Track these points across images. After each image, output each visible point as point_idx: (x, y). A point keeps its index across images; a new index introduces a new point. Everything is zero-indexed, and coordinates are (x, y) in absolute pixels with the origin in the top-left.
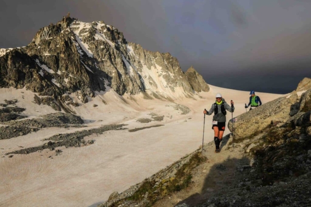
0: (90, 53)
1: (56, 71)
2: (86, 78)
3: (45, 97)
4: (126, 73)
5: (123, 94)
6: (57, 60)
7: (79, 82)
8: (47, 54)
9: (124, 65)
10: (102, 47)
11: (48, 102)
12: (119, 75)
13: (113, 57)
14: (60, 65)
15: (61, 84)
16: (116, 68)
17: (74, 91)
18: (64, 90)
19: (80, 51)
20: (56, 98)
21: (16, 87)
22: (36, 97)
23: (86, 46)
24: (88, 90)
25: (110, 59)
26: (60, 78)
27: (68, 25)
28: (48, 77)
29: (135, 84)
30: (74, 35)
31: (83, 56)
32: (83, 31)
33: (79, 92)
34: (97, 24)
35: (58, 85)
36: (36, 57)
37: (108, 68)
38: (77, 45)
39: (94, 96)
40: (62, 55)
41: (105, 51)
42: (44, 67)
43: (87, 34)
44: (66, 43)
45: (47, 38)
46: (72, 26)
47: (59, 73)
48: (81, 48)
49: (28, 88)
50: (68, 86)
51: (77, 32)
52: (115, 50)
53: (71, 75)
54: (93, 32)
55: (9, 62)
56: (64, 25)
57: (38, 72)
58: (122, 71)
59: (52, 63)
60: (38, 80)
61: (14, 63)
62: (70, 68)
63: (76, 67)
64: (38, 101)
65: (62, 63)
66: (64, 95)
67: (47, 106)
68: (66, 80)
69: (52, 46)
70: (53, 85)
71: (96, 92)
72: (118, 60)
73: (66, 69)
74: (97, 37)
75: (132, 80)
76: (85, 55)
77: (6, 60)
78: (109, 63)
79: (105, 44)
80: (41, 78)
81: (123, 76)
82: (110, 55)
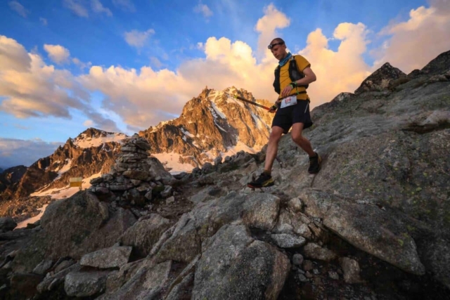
0: (224, 116)
1: (196, 135)
2: (220, 138)
3: (187, 157)
4: (255, 128)
5: (253, 146)
6: (196, 126)
7: (214, 141)
8: (190, 122)
9: (253, 120)
10: (233, 108)
11: (189, 161)
12: (249, 130)
13: (243, 115)
14: (199, 129)
15: (199, 145)
16: (246, 125)
17: (210, 149)
18: (201, 149)
19: (215, 116)
20: (195, 156)
21: (167, 152)
22: (181, 158)
23: (220, 110)
24: (221, 147)
25: (241, 117)
26: (199, 140)
27: (207, 95)
28: (190, 140)
29: (263, 136)
30: (211, 103)
31: (217, 119)
32: (218, 98)
33: (214, 149)
34: (229, 90)
35: (197, 146)
36: (181, 126)
37: (239, 125)
38: (212, 110)
39: (226, 151)
40: (200, 122)
41: (235, 111)
42: (187, 133)
43: (220, 100)
44: (203, 111)
45: (191, 109)
46: (210, 95)
47: (198, 136)
48: (216, 113)
49: (175, 151)
50: (205, 145)
51: (213, 100)
52: (245, 109)
53: (207, 137)
54: (225, 97)
55: (163, 134)
56: (204, 96)
57: (182, 137)
58: (251, 126)
59: (192, 129)
60: (182, 144)
61: (165, 134)
62: (206, 131)
63: (211, 129)
64: (182, 161)
65: (199, 128)
66: (201, 154)
67: (188, 164)
68: (204, 141)
69: (193, 115)
70: (193, 146)
71: (229, 147)
72: (248, 117)
73: (203, 132)
74: (230, 100)
75: (260, 133)
76: (219, 118)
77: (160, 133)
78: (240, 121)
79: (236, 105)
80: (184, 142)
81: (252, 131)
82: (240, 114)
